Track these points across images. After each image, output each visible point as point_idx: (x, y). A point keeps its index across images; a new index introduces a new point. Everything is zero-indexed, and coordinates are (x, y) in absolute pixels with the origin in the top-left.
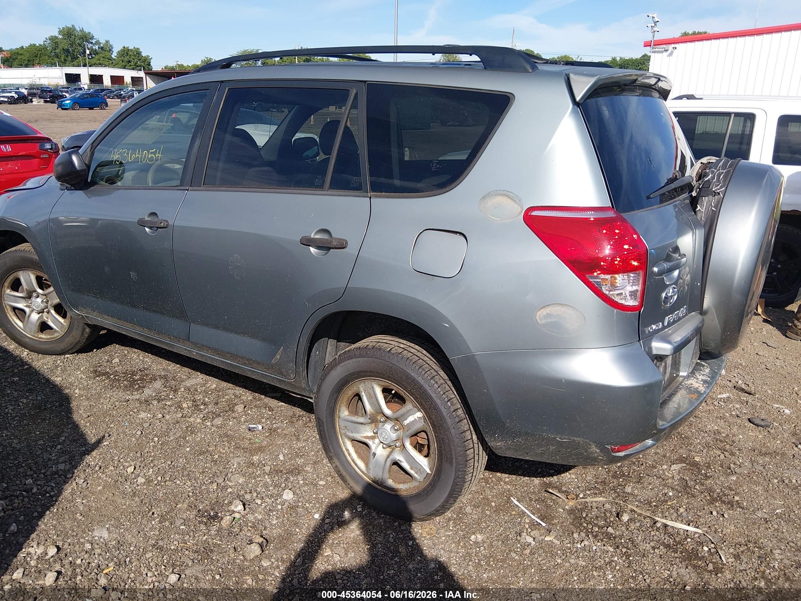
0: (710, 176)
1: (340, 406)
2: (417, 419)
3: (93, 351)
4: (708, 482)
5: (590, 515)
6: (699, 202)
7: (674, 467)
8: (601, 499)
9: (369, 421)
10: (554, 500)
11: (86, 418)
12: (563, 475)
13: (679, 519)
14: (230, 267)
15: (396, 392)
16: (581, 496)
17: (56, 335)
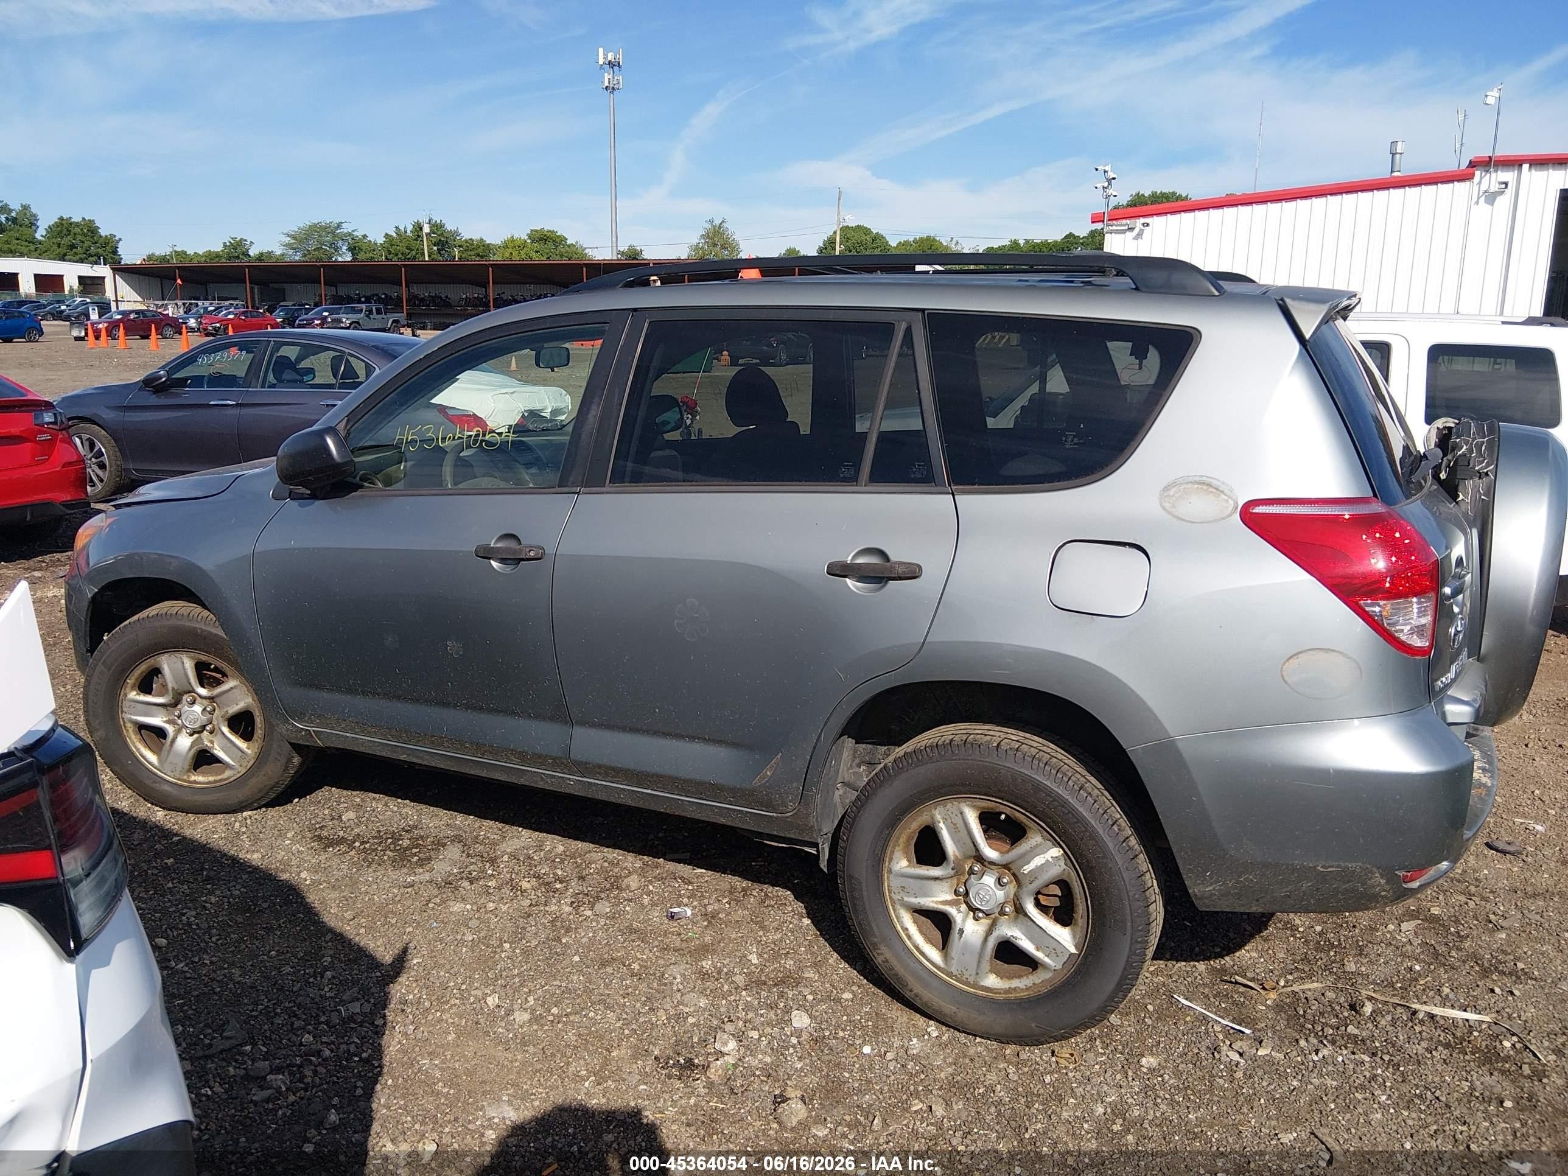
0: (1465, 447)
1: (892, 852)
2: (1050, 860)
3: (292, 802)
4: (1467, 944)
5: (1309, 1011)
6: (1460, 488)
7: (1405, 926)
8: (1315, 985)
9: (952, 872)
10: (1242, 993)
11: (351, 920)
12: (1237, 954)
13: (1447, 1004)
14: (676, 621)
15: (1007, 816)
16: (1282, 983)
17: (228, 773)
